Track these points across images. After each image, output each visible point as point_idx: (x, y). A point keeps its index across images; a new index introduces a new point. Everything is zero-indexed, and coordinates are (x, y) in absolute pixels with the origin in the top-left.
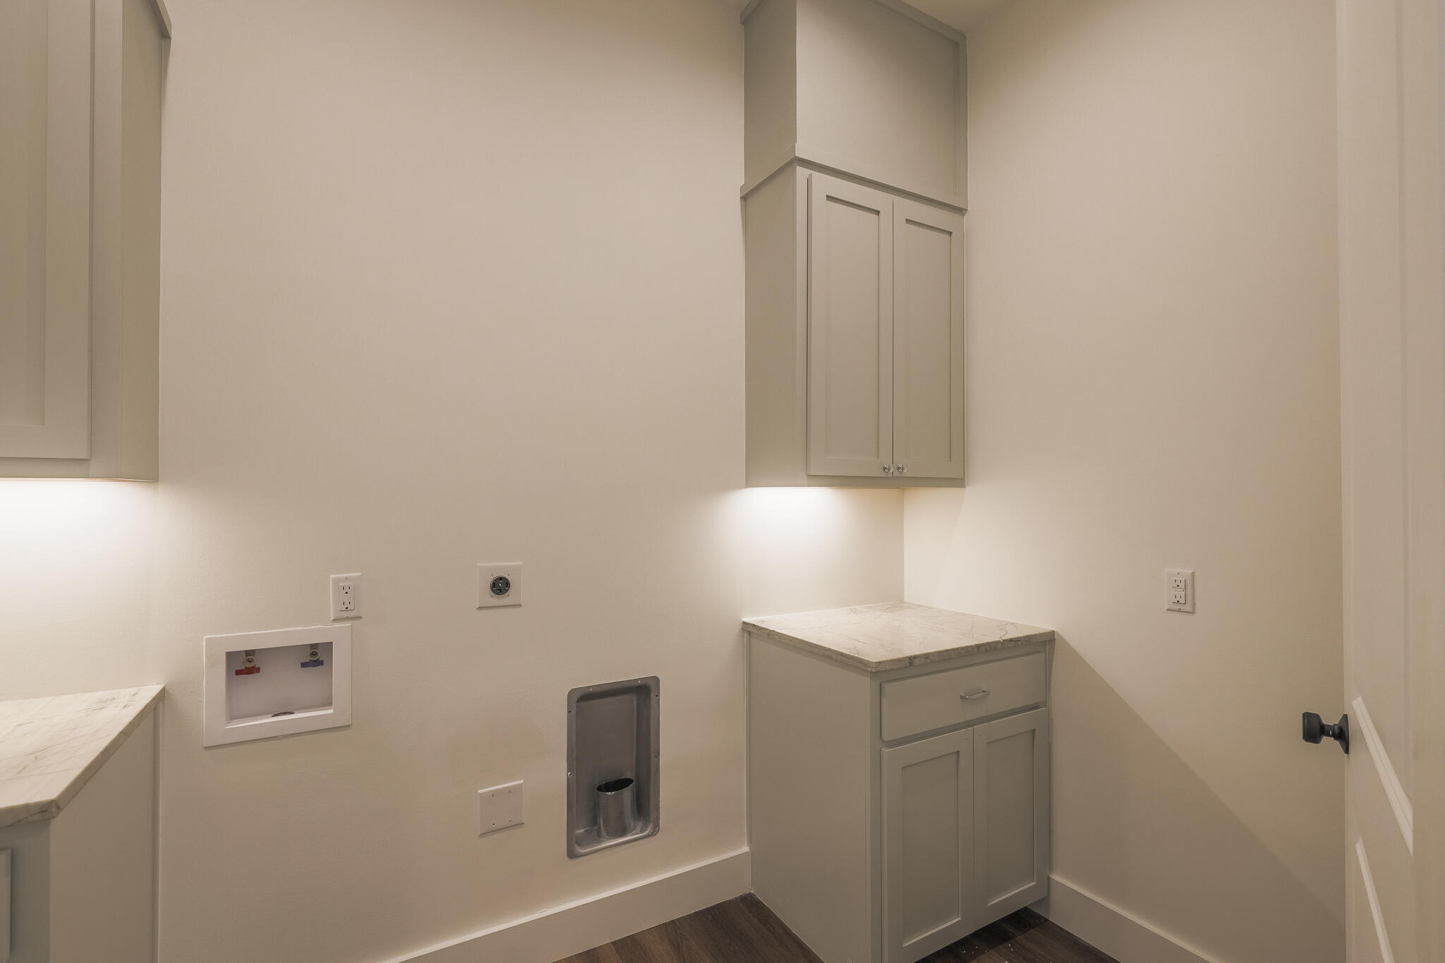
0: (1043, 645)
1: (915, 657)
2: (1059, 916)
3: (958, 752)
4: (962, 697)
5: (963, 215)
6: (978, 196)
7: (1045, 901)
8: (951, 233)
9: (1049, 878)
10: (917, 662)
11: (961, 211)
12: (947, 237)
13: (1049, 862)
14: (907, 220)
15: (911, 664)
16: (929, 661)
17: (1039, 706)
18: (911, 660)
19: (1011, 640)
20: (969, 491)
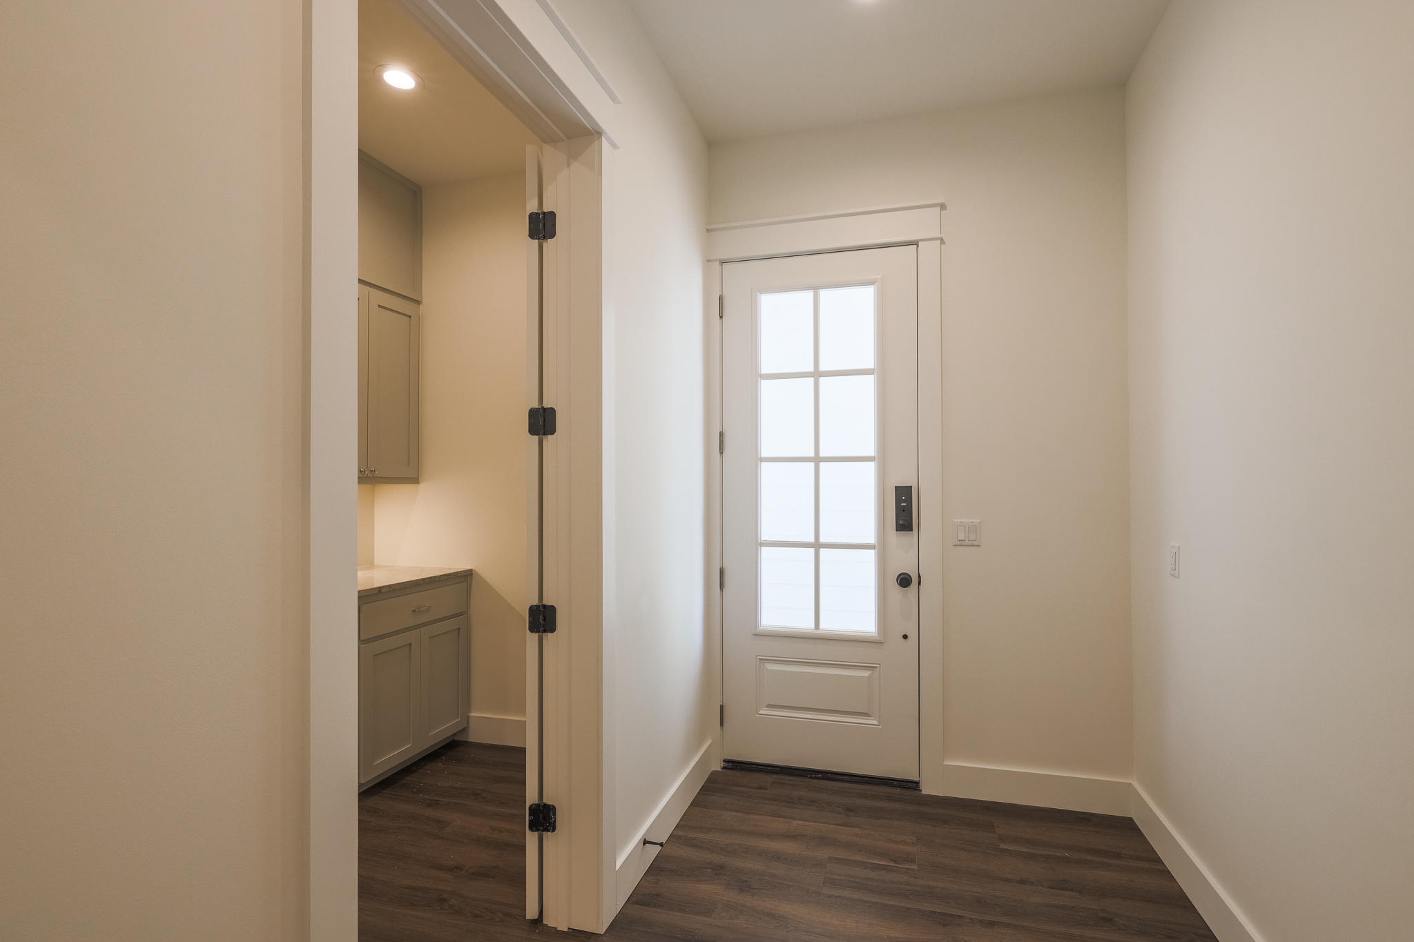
0: (465, 578)
1: (383, 587)
2: (475, 736)
3: (410, 644)
4: (413, 611)
5: (419, 304)
6: (429, 293)
7: (464, 730)
8: (410, 317)
9: (468, 717)
10: (384, 590)
11: (418, 302)
12: (408, 318)
13: (468, 706)
14: (379, 305)
15: (380, 591)
16: (391, 589)
17: (463, 614)
18: (380, 588)
19: (445, 575)
20: (422, 486)
